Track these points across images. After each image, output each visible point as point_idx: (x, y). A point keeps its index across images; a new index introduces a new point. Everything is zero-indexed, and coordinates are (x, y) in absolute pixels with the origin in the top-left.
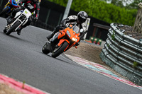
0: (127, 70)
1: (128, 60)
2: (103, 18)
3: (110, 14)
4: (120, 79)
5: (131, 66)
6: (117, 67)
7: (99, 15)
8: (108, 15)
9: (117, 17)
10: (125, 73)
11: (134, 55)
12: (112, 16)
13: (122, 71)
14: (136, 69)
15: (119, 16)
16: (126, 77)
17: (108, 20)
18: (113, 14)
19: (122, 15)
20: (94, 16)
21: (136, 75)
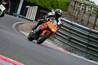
0: (63, 42)
1: (64, 35)
2: (47, 6)
3: (51, 3)
4: (58, 48)
5: (66, 39)
6: (56, 40)
7: (44, 4)
8: (50, 4)
9: (56, 6)
10: (62, 44)
11: (68, 31)
12: (53, 5)
13: (59, 43)
14: (69, 41)
15: (58, 4)
16: (62, 47)
17: (50, 8)
18: (53, 3)
19: (59, 4)
20: (40, 5)
21: (70, 45)
